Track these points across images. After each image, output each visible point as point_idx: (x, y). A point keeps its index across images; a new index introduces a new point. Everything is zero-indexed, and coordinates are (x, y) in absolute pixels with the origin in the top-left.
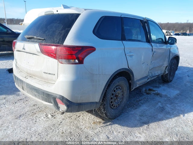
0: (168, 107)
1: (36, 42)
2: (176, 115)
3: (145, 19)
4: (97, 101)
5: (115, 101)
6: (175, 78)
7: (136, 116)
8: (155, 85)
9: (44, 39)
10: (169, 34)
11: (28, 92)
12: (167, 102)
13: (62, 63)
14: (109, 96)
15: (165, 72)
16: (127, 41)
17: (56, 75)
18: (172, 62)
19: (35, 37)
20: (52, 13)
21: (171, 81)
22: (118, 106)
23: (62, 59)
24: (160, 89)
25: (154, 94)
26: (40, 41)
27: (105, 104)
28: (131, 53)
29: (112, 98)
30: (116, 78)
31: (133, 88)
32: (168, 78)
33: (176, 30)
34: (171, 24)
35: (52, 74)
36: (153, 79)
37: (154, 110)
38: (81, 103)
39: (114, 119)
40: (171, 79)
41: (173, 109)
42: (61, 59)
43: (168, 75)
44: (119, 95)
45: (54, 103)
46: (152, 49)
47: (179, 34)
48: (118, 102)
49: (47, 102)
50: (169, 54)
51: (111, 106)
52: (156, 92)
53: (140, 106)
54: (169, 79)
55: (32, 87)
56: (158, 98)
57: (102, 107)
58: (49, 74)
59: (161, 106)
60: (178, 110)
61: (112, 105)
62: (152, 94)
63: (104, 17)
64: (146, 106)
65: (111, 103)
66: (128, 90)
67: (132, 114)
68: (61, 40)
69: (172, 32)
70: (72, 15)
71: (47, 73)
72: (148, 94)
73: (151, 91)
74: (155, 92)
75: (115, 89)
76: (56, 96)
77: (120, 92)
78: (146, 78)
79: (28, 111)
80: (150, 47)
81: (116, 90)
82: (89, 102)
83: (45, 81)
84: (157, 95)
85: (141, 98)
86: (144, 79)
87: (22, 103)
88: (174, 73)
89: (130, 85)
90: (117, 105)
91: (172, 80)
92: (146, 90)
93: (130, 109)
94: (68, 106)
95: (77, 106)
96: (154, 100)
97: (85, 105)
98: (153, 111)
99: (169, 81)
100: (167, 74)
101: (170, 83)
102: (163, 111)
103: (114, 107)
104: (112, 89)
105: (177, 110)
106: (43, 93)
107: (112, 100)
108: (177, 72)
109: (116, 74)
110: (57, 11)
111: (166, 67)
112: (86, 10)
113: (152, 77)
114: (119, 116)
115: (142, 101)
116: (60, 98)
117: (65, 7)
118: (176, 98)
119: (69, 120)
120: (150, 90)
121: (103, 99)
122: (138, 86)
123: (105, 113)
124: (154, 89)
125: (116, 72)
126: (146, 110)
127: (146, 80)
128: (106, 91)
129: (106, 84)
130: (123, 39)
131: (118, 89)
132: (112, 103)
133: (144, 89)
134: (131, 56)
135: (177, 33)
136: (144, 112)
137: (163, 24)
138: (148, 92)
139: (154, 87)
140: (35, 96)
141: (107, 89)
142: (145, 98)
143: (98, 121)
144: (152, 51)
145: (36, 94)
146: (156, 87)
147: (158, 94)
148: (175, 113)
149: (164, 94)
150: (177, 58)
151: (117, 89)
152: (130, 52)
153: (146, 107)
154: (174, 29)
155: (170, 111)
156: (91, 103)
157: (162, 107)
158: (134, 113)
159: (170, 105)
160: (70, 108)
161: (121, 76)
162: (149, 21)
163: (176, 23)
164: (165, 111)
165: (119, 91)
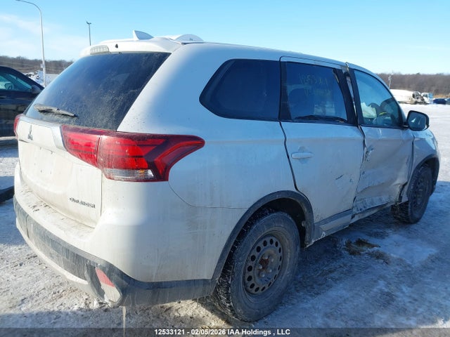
0: (403, 292)
1: (57, 121)
2: (424, 317)
3: (345, 65)
4: (206, 278)
5: (259, 275)
6: (428, 213)
7: (316, 315)
8: (375, 230)
9: (75, 116)
10: (419, 100)
11: (36, 245)
12: (401, 279)
13: (110, 178)
14: (241, 263)
15: (400, 197)
16: (293, 122)
17: (98, 207)
18: (419, 174)
19: (55, 110)
20: (105, 50)
21: (417, 221)
22: (267, 288)
23: (111, 167)
24: (387, 241)
25: (369, 254)
26: (65, 119)
27: (229, 285)
28: (303, 152)
29: (250, 269)
30: (263, 216)
31: (310, 242)
32: (409, 214)
33: (437, 92)
34: (425, 76)
35: (88, 205)
36: (367, 214)
37: (366, 299)
38: (161, 283)
39: (256, 321)
40: (417, 216)
41: (416, 300)
42: (109, 167)
43: (409, 205)
44: (272, 261)
45: (91, 279)
46: (364, 141)
47: (443, 100)
48: (270, 279)
49: (74, 274)
50: (410, 153)
51: (249, 288)
52: (376, 248)
53: (330, 287)
54: (412, 215)
55: (44, 232)
56: (378, 266)
57: (222, 291)
58: (83, 203)
59: (386, 290)
60: (430, 302)
61: (252, 286)
62: (363, 255)
63: (233, 62)
64: (345, 289)
65: (247, 281)
66: (297, 245)
67: (305, 309)
68: (114, 119)
69: (426, 96)
70: (150, 56)
71: (78, 201)
72: (353, 253)
73: (363, 245)
74: (371, 250)
75: (261, 244)
76: (94, 263)
77: (275, 252)
78: (346, 215)
79: (44, 289)
80: (358, 136)
81: (263, 247)
82: (184, 279)
83: (76, 221)
84: (378, 258)
85: (334, 265)
86: (341, 217)
87: (35, 264)
88: (426, 200)
89: (302, 232)
90: (266, 286)
91: (420, 218)
92: (349, 244)
93: (301, 293)
94: (123, 291)
95: (150, 291)
96: (367, 271)
97: (171, 287)
98: (362, 304)
99: (412, 221)
100: (406, 203)
101: (414, 227)
102: (389, 304)
103: (257, 289)
104: (252, 246)
105: (427, 304)
106: (67, 250)
107: (251, 273)
108: (433, 197)
109: (260, 205)
110: (117, 46)
111: (404, 186)
112: (185, 44)
113: (363, 212)
114: (269, 314)
115: (335, 275)
116: (103, 269)
117: (143, 36)
118: (426, 268)
119: (141, 317)
120: (360, 243)
121: (224, 271)
122: (324, 234)
123: (230, 306)
124: (372, 241)
125: (259, 201)
126: (345, 300)
127: (347, 220)
128: (233, 248)
129: (231, 231)
130: (284, 115)
131: (269, 244)
132: (252, 282)
133: (344, 241)
134: (302, 160)
135: (439, 97)
136: (338, 304)
137: (406, 76)
138: (354, 247)
139: (370, 235)
140: (51, 256)
141: (236, 243)
142: (345, 265)
143: (213, 324)
144: (364, 145)
145: (52, 251)
146: (377, 235)
147: (379, 256)
148: (421, 310)
149: (395, 256)
150: (431, 164)
151: (265, 244)
152: (302, 150)
153: (344, 292)
154: (434, 89)
155: (408, 304)
156: (189, 282)
157: (388, 294)
158: (310, 305)
159: (409, 287)
160: (129, 296)
161: (277, 210)
162: (355, 72)
163: (437, 75)
164: (395, 303)
165: (271, 250)
